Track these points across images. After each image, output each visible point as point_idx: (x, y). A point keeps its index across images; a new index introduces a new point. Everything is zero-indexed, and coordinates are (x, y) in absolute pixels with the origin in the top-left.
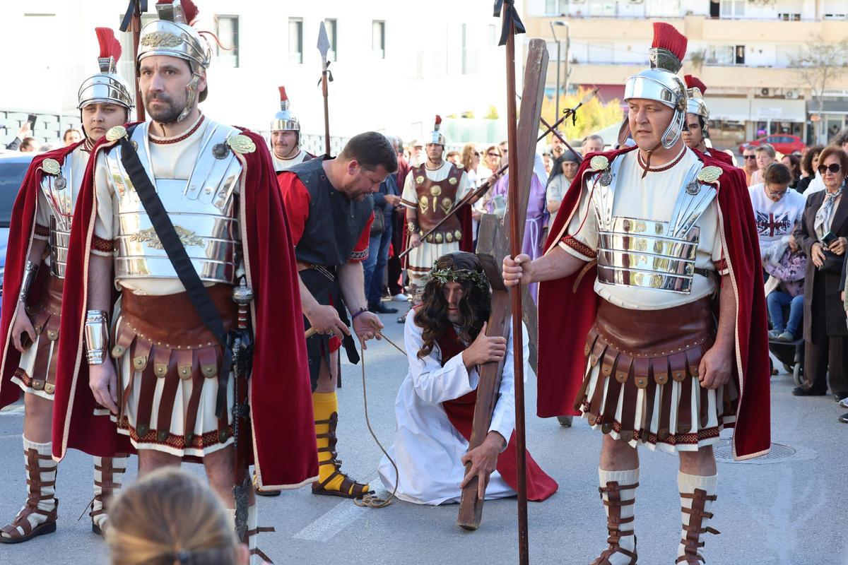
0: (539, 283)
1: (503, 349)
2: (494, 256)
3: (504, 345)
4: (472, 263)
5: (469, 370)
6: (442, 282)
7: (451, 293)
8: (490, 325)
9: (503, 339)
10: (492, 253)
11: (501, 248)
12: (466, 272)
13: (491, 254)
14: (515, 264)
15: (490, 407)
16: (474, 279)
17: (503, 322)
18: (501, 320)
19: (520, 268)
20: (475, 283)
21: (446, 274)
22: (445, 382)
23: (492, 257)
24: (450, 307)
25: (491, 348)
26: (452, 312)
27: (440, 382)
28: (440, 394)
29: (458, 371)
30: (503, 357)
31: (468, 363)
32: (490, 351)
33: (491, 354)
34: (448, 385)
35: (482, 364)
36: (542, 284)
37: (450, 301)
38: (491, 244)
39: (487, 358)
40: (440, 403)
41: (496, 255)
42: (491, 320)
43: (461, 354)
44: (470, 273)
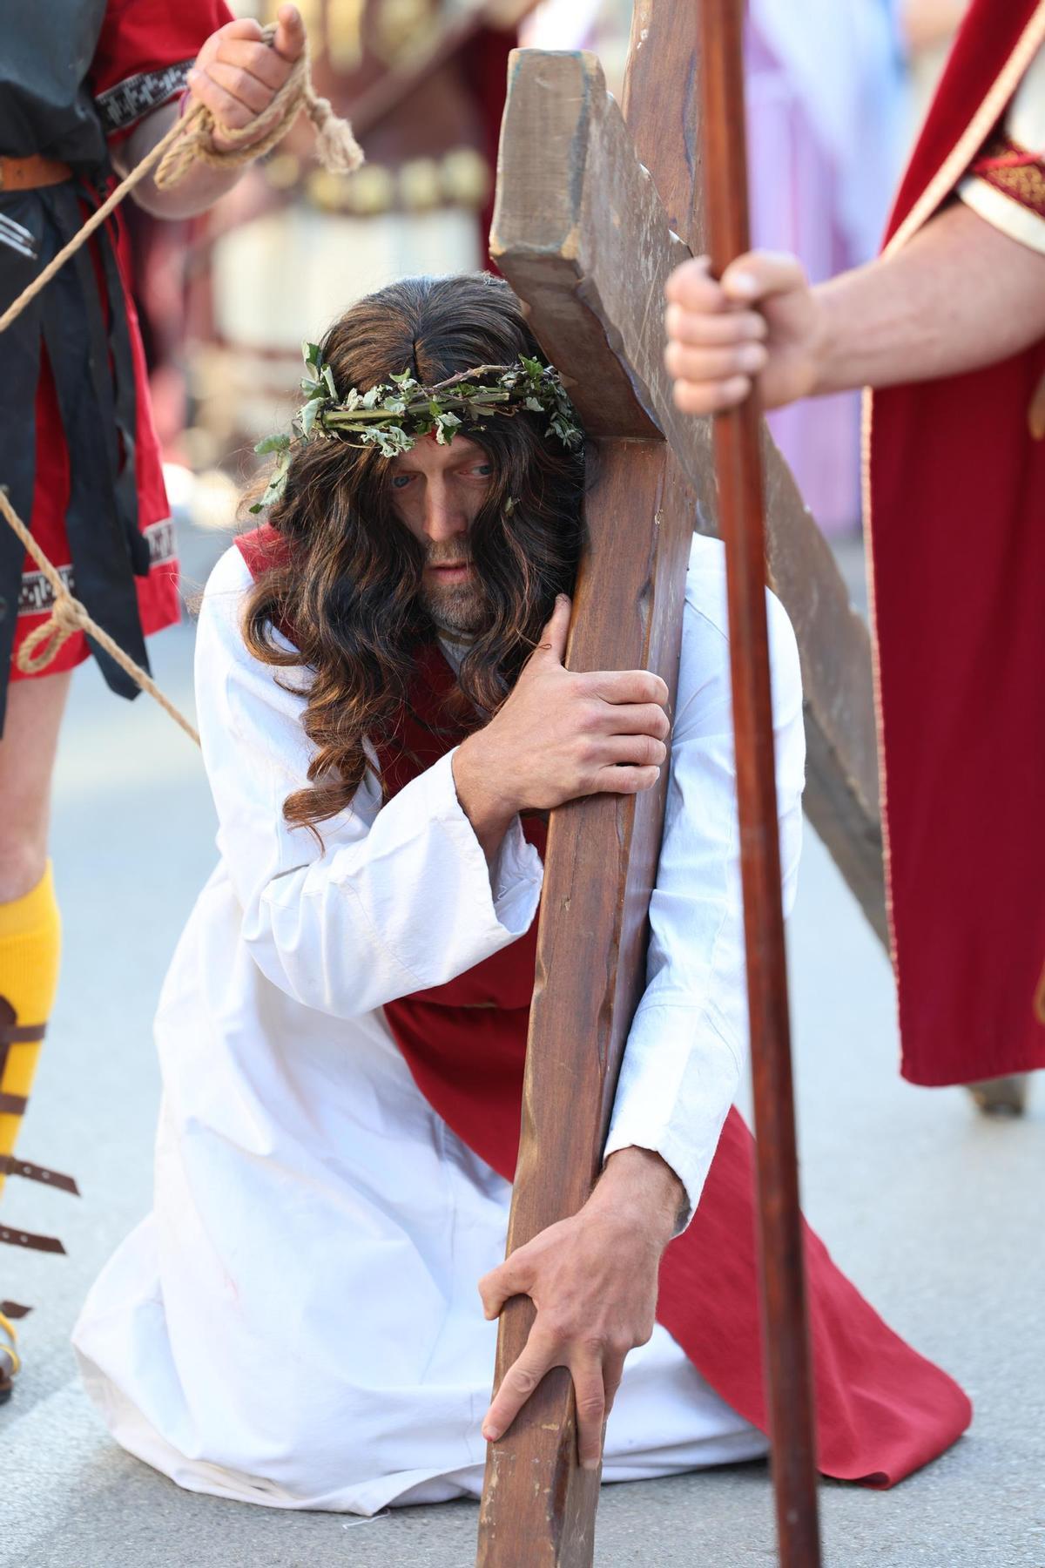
0: (867, 398)
1: (651, 731)
2: (584, 263)
3: (656, 713)
4: (507, 328)
5: (492, 839)
6: (387, 452)
7: (436, 490)
8: (583, 617)
9: (650, 679)
10: (571, 246)
11: (615, 220)
12: (491, 380)
13: (567, 253)
14: (726, 306)
15: (606, 1011)
16: (534, 404)
17: (647, 590)
18: (637, 582)
19: (754, 325)
20: (540, 422)
21: (397, 407)
22: (381, 907)
23: (572, 265)
24: (438, 558)
25: (593, 727)
26: (450, 581)
27: (360, 907)
28: (367, 965)
29: (439, 851)
30: (654, 772)
31: (482, 805)
32: (585, 742)
33: (589, 758)
34: (398, 919)
35: (557, 808)
36: (883, 397)
37: (437, 527)
38: (565, 198)
39: (571, 777)
40: (375, 1011)
41: (593, 257)
42: (586, 591)
43: (444, 764)
44: (509, 379)
